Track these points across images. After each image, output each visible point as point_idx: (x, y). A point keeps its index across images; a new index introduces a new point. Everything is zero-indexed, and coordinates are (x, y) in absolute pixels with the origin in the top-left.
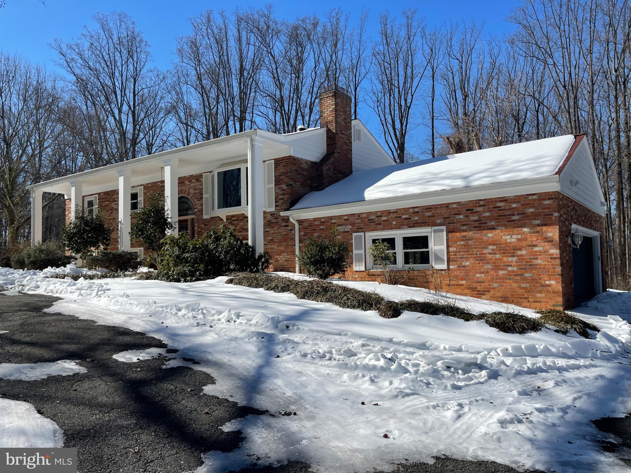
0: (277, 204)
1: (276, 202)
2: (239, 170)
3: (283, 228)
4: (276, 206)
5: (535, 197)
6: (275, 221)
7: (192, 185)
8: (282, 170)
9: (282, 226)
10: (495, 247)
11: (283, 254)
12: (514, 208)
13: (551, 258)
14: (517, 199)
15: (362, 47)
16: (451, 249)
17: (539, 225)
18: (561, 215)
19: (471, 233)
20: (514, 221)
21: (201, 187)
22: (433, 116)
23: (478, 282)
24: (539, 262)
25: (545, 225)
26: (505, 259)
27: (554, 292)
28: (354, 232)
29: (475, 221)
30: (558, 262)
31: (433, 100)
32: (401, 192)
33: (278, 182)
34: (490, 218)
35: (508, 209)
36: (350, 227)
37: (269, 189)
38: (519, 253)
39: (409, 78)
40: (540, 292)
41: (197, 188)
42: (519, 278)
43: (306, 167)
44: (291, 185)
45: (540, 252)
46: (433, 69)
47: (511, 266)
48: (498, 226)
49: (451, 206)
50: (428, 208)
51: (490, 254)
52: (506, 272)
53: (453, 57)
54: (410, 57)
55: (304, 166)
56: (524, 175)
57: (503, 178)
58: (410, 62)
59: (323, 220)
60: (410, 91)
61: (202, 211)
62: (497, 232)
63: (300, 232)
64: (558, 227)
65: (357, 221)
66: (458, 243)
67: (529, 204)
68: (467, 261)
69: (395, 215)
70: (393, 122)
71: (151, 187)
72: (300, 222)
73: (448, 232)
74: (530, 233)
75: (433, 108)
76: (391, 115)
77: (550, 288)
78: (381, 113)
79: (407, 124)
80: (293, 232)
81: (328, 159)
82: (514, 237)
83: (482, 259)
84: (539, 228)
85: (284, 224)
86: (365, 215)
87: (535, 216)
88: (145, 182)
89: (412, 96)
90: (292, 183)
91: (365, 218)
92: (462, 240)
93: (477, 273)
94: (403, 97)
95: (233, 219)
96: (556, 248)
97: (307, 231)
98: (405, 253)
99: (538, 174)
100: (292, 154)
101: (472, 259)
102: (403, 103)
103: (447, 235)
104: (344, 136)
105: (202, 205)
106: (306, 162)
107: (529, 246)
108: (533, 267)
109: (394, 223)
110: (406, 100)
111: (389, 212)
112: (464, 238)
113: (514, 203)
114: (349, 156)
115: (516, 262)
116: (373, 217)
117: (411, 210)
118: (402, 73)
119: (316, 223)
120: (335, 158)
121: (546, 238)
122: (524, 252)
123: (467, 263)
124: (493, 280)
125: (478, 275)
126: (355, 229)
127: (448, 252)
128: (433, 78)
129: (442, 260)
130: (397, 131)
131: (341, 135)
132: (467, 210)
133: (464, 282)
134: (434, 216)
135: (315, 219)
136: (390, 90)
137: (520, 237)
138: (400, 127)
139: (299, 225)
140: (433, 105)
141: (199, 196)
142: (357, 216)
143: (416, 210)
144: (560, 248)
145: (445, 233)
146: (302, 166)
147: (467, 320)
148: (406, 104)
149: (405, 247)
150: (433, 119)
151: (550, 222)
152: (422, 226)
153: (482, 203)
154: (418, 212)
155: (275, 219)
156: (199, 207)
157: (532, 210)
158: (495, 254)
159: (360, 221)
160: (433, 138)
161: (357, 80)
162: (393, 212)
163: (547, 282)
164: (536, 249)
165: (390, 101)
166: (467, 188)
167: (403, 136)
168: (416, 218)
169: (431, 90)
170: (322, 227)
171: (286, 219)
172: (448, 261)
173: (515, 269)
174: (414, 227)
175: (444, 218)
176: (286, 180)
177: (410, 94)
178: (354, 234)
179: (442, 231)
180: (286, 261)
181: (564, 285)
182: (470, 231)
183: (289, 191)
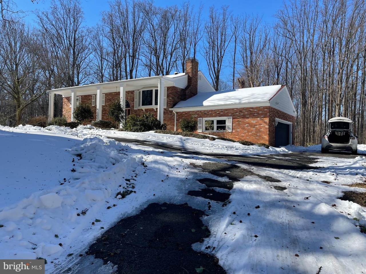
0: (168, 105)
1: (167, 104)
2: (152, 90)
3: (170, 115)
4: (167, 106)
5: (262, 108)
6: (166, 112)
7: (129, 95)
8: (170, 92)
9: (169, 114)
10: (248, 125)
11: (169, 125)
12: (255, 111)
13: (266, 129)
14: (257, 108)
15: (199, 23)
16: (233, 125)
17: (263, 117)
18: (270, 114)
19: (240, 119)
20: (255, 116)
21: (133, 96)
22: (234, 62)
23: (242, 137)
24: (262, 130)
25: (265, 117)
26: (251, 129)
27: (266, 140)
28: (199, 118)
29: (242, 115)
30: (268, 130)
31: (235, 54)
32: (217, 104)
33: (168, 96)
34: (248, 114)
35: (254, 111)
36: (197, 116)
37: (164, 99)
38: (256, 127)
39: (223, 41)
40: (262, 140)
41: (132, 96)
42: (255, 135)
43: (179, 91)
44: (174, 98)
45: (263, 126)
46: (236, 37)
47: (253, 131)
48: (250, 117)
49: (234, 110)
50: (226, 110)
51: (247, 127)
52: (251, 133)
53: (246, 32)
54: (224, 31)
55: (179, 90)
56: (259, 100)
57: (252, 100)
58: (224, 33)
59: (186, 112)
60: (223, 48)
61: (134, 106)
62: (249, 119)
63: (177, 117)
64: (268, 118)
65: (200, 113)
66: (236, 123)
67: (260, 110)
68: (239, 129)
69: (214, 112)
70: (214, 64)
71: (109, 94)
72: (177, 113)
73: (233, 119)
74: (260, 120)
75: (234, 58)
76: (213, 60)
77: (265, 139)
78: (208, 59)
79: (221, 65)
80: (174, 117)
81: (188, 88)
82: (255, 121)
83: (244, 129)
84: (263, 118)
85: (170, 113)
86: (203, 111)
87: (262, 114)
88: (106, 92)
89: (224, 51)
90: (174, 97)
91: (203, 112)
92: (238, 122)
93: (242, 133)
94: (219, 51)
95: (148, 110)
96: (268, 125)
97: (180, 116)
98: (217, 126)
99: (263, 100)
100: (175, 85)
101: (240, 129)
102: (219, 54)
103: (232, 120)
104: (195, 78)
105: (134, 104)
106: (180, 89)
107: (259, 124)
108: (260, 131)
109: (214, 115)
110: (221, 53)
111: (212, 111)
112: (238, 121)
113: (255, 109)
114: (196, 87)
115: (255, 130)
116: (206, 112)
117: (220, 110)
118: (219, 39)
119: (184, 113)
120: (191, 87)
121: (265, 122)
122: (257, 126)
123: (239, 130)
124: (247, 136)
125: (242, 134)
126: (199, 116)
127: (232, 126)
128: (236, 42)
129: (230, 129)
130: (216, 69)
131: (194, 78)
132: (240, 111)
133: (237, 137)
134: (228, 113)
135: (183, 112)
136: (213, 47)
137: (256, 121)
138: (217, 67)
139: (177, 114)
140: (235, 56)
141: (133, 100)
142: (200, 111)
143: (222, 110)
144: (269, 125)
145: (232, 119)
146: (178, 90)
147: (234, 142)
148: (221, 55)
149: (217, 124)
150: (234, 64)
151: (266, 116)
152: (223, 116)
153: (245, 109)
154: (223, 111)
155: (166, 111)
156: (132, 105)
157: (261, 112)
158: (248, 127)
159: (201, 113)
160: (234, 74)
161: (196, 41)
162: (214, 111)
163: (264, 137)
164: (262, 125)
165: (213, 53)
166: (240, 103)
167: (218, 72)
168: (222, 113)
169: (234, 48)
170: (186, 115)
171: (172, 111)
172: (232, 129)
173: (254, 132)
174: (221, 116)
175: (232, 114)
176: (172, 96)
177: (223, 50)
178: (198, 118)
179: (231, 118)
180: (170, 128)
181: (269, 138)
182: (241, 118)
183: (173, 100)
